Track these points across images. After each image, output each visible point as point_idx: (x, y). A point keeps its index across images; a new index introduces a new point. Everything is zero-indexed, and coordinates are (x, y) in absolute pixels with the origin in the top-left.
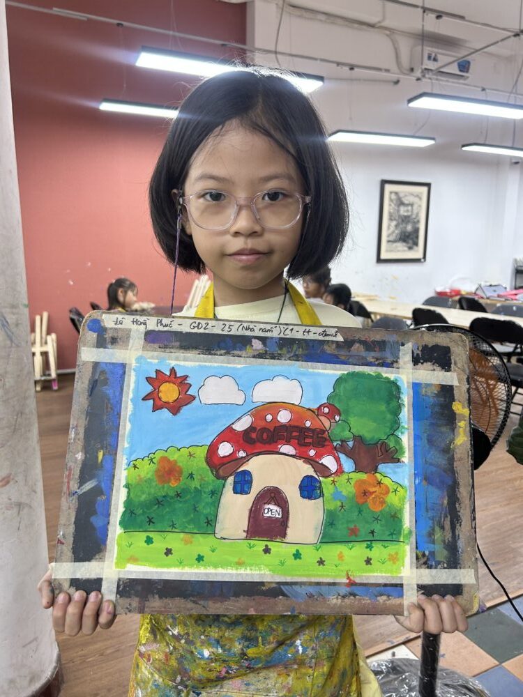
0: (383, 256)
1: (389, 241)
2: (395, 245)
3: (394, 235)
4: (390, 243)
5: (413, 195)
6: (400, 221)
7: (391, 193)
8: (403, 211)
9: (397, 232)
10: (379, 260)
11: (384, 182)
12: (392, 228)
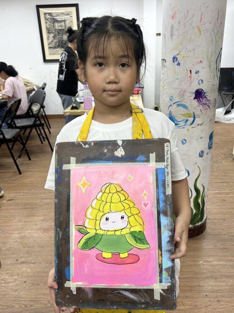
0: (47, 58)
1: (50, 48)
2: (55, 50)
3: (53, 43)
4: (52, 49)
5: (64, 14)
6: (56, 33)
7: (45, 14)
8: (57, 26)
9: (55, 41)
10: (45, 61)
11: (38, 7)
12: (51, 39)
